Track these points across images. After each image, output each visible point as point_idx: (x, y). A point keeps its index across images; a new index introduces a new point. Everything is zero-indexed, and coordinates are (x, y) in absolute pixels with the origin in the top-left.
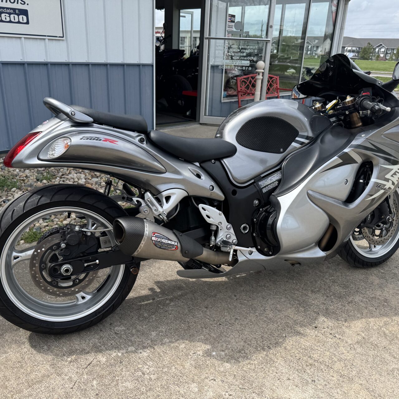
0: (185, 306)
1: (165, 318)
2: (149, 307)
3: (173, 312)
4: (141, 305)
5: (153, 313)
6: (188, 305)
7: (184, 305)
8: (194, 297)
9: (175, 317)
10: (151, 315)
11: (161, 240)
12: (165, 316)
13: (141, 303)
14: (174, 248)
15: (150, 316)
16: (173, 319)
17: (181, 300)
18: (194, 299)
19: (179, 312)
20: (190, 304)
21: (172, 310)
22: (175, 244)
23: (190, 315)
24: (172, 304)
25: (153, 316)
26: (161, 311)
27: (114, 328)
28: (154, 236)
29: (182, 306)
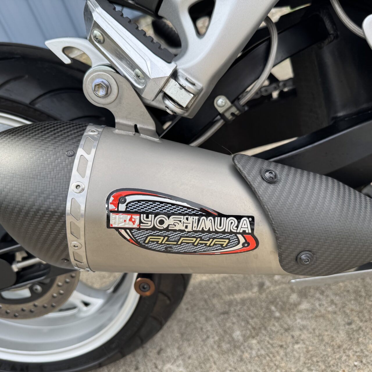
0: (340, 319)
1: (282, 353)
2: (249, 309)
3: (305, 335)
4: (230, 304)
5: (256, 332)
6: (347, 315)
7: (335, 313)
8: (365, 286)
9: (308, 352)
10: (249, 337)
11: (162, 222)
12: (281, 346)
13: (232, 297)
14: (240, 246)
15: (246, 338)
16: (302, 359)
17: (327, 296)
18: (363, 294)
19: (320, 335)
20: (352, 310)
21: (303, 328)
22: (240, 230)
23: (351, 353)
24: (305, 306)
25: (254, 341)
26: (274, 325)
27: (164, 363)
28: (122, 207)
29: (330, 316)
